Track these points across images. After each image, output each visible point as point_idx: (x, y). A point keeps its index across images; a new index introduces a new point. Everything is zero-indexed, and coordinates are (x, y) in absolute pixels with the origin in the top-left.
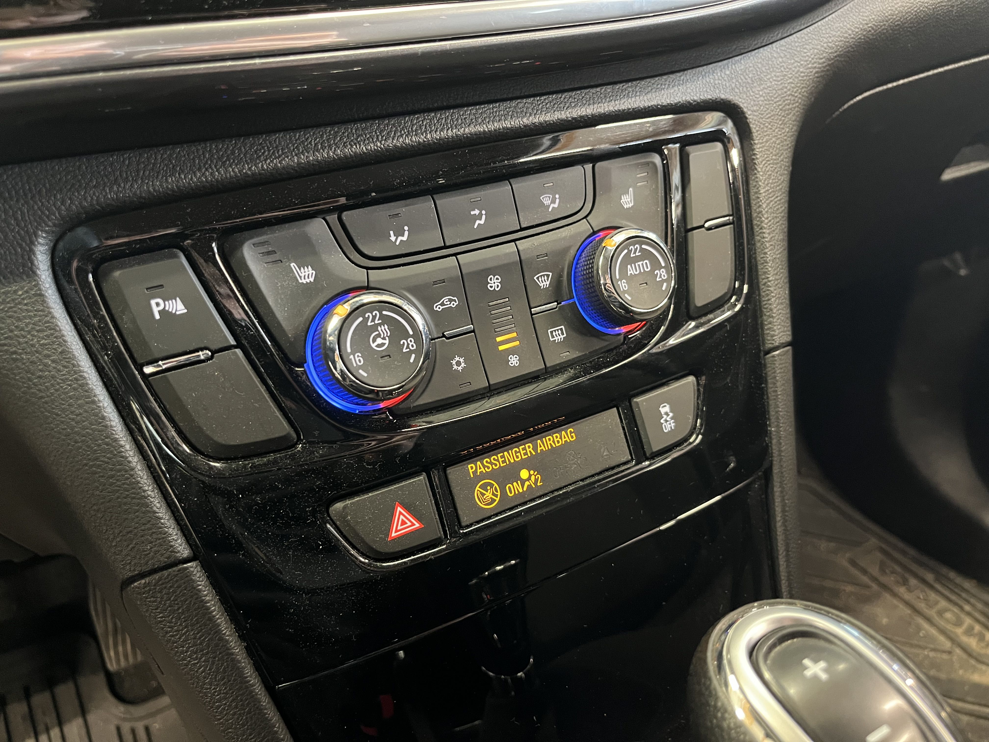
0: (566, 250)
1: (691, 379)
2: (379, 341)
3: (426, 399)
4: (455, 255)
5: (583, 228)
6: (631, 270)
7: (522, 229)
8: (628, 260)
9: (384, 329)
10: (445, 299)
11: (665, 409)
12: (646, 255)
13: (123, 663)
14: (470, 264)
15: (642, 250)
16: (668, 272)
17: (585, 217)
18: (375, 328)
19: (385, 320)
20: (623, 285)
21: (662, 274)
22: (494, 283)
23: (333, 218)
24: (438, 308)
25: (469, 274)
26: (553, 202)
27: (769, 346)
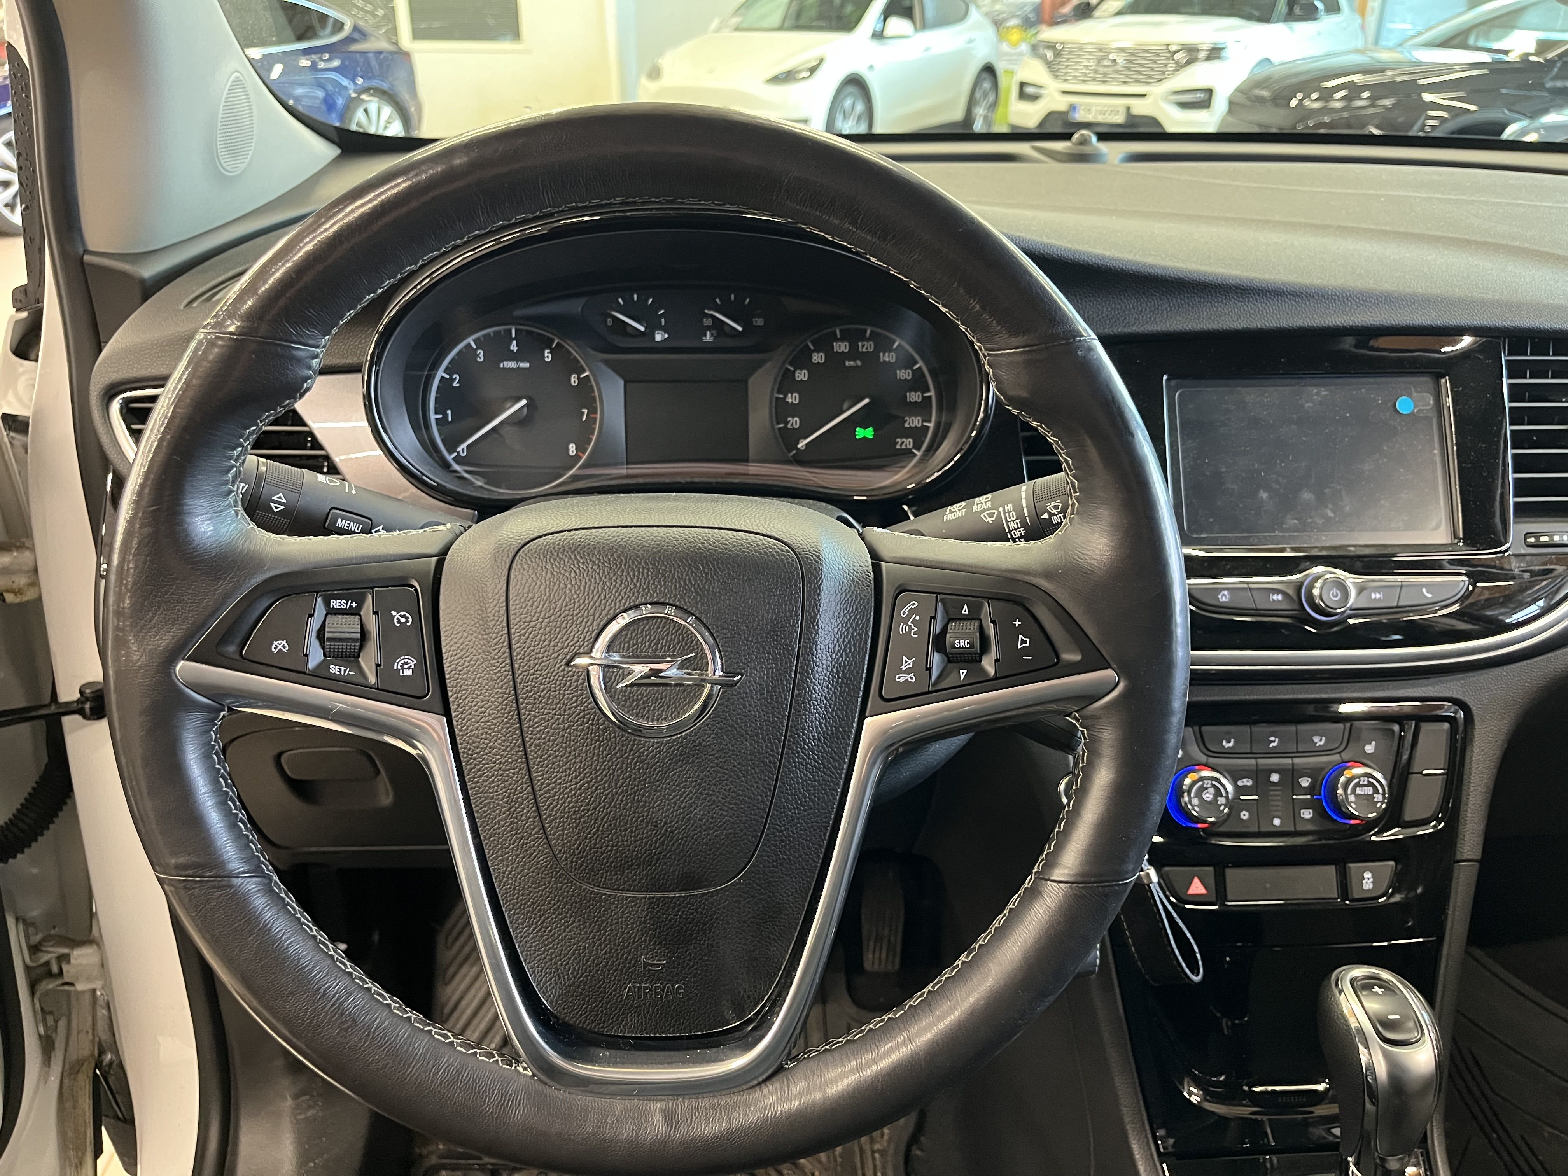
0: (1322, 769)
1: (1392, 863)
2: (1208, 795)
3: (1221, 829)
4: (1256, 758)
5: (1336, 758)
6: (1359, 791)
7: (1298, 752)
8: (1358, 785)
9: (1212, 790)
10: (1245, 780)
11: (1368, 875)
12: (1370, 784)
13: (876, 966)
14: (1263, 765)
15: (1369, 782)
16: (1384, 798)
17: (1340, 753)
18: (1207, 789)
19: (1214, 786)
20: (1352, 798)
21: (1378, 798)
22: (1275, 778)
23: (1196, 728)
24: (1240, 783)
25: (1261, 770)
26: (1321, 740)
27: (1458, 857)
